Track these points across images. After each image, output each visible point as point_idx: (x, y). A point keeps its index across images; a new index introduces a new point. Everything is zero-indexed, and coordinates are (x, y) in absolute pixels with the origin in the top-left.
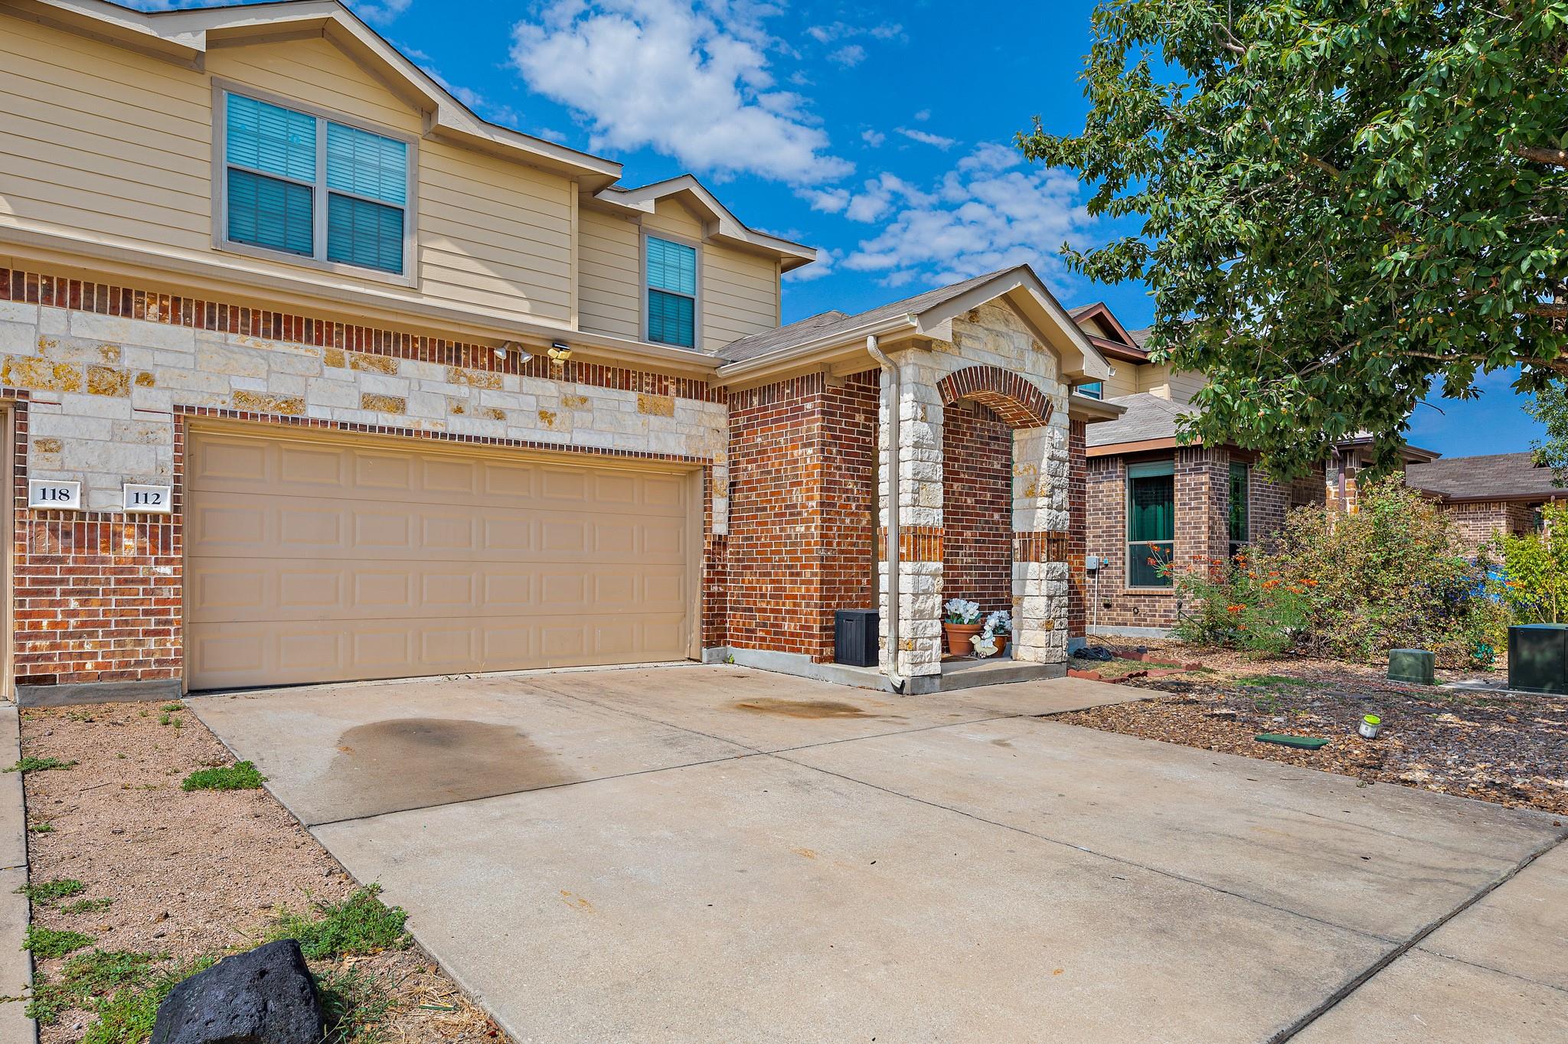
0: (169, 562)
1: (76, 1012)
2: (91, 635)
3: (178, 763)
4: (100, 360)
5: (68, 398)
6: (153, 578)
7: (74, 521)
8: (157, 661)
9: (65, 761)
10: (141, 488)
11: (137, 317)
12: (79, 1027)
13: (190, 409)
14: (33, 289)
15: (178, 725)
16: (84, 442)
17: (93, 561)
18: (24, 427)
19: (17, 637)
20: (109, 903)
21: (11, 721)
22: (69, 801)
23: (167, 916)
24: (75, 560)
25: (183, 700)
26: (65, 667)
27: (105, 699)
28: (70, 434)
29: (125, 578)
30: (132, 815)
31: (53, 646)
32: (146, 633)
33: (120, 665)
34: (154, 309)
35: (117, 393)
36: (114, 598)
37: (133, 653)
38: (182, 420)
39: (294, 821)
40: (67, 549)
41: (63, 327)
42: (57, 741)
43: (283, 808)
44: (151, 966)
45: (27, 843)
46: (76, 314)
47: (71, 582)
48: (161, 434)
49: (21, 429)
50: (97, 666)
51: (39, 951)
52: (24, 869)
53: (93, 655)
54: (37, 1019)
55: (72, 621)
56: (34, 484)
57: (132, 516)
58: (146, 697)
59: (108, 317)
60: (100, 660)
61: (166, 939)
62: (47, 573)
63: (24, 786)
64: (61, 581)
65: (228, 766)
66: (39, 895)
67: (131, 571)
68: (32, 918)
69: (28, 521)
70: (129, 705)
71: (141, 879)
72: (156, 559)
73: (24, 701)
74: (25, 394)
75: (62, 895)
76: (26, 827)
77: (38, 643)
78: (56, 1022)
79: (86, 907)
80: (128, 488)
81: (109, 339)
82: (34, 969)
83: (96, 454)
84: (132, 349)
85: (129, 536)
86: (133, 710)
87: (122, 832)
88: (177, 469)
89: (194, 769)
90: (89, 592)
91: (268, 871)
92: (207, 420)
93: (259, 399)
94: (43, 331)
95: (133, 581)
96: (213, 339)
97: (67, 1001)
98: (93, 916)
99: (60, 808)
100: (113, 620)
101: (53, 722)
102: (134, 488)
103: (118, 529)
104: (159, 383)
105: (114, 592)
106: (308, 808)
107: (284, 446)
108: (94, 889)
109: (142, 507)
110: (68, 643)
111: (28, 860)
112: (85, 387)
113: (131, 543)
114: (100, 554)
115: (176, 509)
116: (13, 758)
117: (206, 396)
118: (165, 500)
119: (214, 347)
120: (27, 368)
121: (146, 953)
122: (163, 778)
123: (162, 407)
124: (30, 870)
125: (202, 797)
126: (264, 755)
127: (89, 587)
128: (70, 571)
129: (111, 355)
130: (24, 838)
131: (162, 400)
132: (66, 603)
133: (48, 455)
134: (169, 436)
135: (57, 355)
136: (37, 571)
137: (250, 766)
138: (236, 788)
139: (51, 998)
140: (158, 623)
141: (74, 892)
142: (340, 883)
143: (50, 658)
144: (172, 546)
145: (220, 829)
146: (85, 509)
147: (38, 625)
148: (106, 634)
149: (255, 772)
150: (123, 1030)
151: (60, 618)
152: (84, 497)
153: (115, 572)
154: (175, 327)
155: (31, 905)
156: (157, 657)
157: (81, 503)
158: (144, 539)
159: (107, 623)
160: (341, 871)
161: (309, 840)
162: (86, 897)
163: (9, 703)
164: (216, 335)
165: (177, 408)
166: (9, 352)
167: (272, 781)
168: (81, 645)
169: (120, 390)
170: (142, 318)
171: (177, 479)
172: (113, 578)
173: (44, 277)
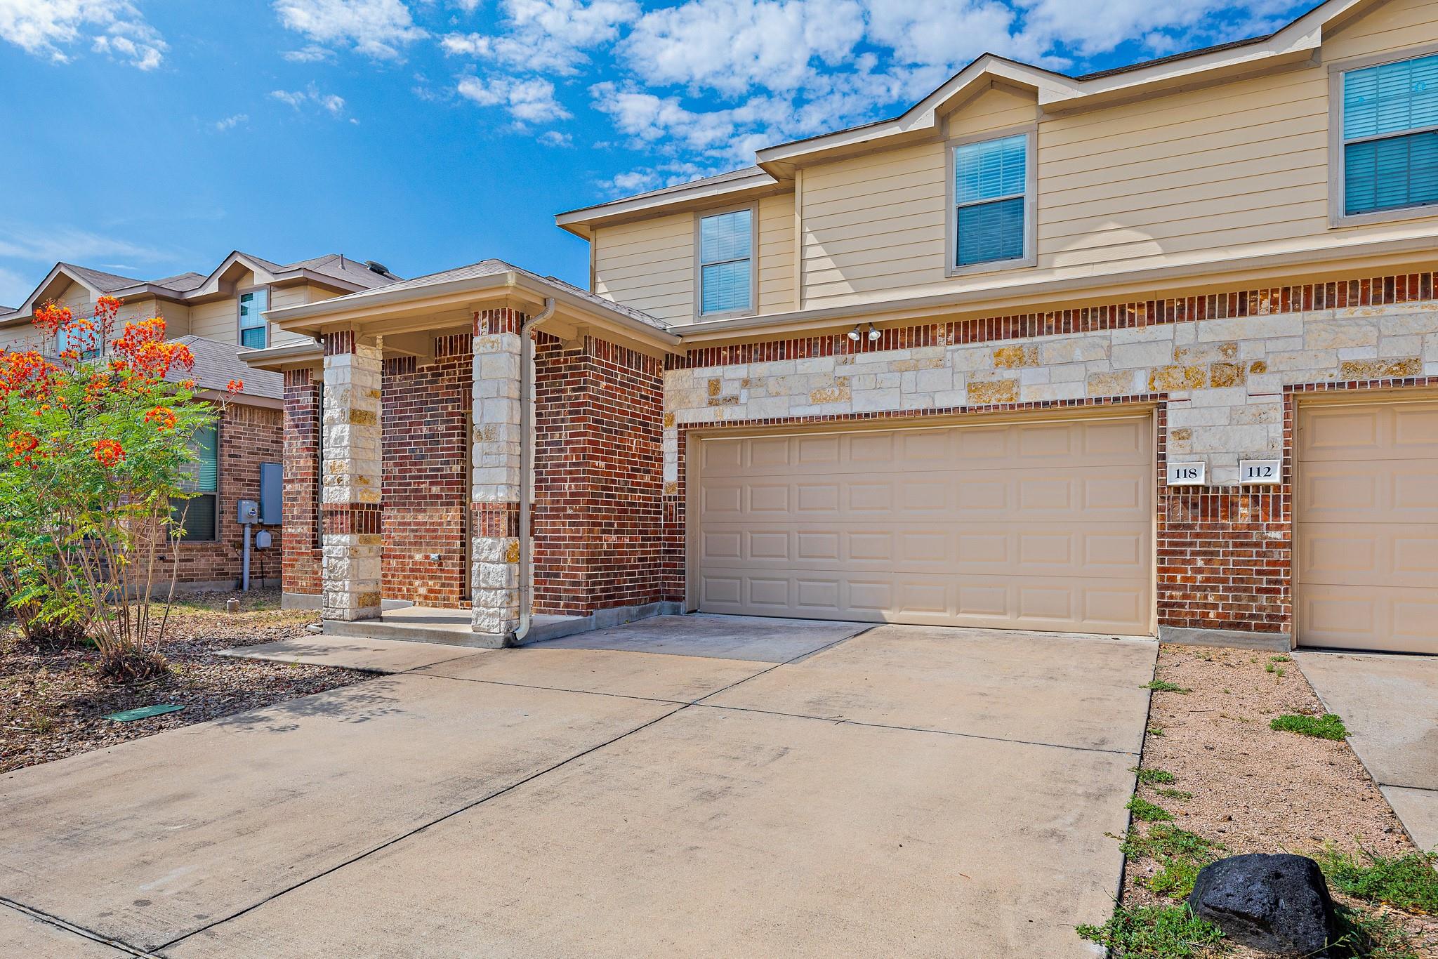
0: (1279, 527)
1: (1152, 861)
2: (1214, 589)
3: (1272, 705)
4: (1221, 358)
5: (1197, 393)
6: (1264, 542)
7: (1200, 494)
8: (1269, 616)
9: (1183, 687)
10: (1254, 463)
11: (1251, 314)
12: (1151, 871)
13: (1299, 387)
14: (1171, 312)
15: (1281, 674)
16: (1208, 428)
17: (1215, 528)
18: (1164, 422)
19: (1160, 587)
20: (1190, 797)
21: (1154, 651)
22: (1179, 717)
23: (1230, 819)
24: (1201, 527)
25: (1291, 654)
26: (1193, 614)
27: (1224, 644)
28: (1197, 423)
29: (1242, 542)
30: (1223, 738)
31: (1185, 596)
32: (1259, 590)
33: (1236, 616)
34: (1266, 303)
35: (1234, 383)
36: (1232, 559)
37: (1247, 607)
38: (1291, 398)
39: (1366, 777)
40: (1195, 518)
41: (1192, 337)
42: (1181, 672)
43: (1359, 763)
44: (1209, 850)
45: (1144, 740)
46: (1202, 323)
47: (1198, 545)
48: (1272, 414)
49: (1162, 424)
50: (1218, 616)
51: (1136, 813)
52: (1138, 756)
53: (1215, 607)
54: (1126, 855)
55: (1199, 577)
56: (1171, 466)
57: (1246, 488)
58: (1258, 647)
59: (1228, 319)
60: (1220, 611)
61: (1226, 835)
62: (1181, 537)
63: (1151, 700)
64: (1191, 544)
65: (1317, 716)
66: (1144, 777)
67: (1246, 536)
68: (1136, 790)
69: (1166, 496)
70: (1243, 651)
71: (1219, 786)
72: (1268, 525)
73: (1164, 638)
74: (1165, 396)
75: (1159, 781)
76: (1146, 728)
77: (1174, 593)
78: (1137, 862)
79: (1173, 794)
80: (1243, 464)
81: (1228, 338)
82: (1131, 822)
83: (1218, 437)
84: (1247, 343)
85: (1244, 506)
86: (1247, 656)
87: (1212, 749)
88: (1286, 443)
89: (1285, 713)
90: (1212, 553)
91: (1328, 811)
92: (1315, 394)
93: (1368, 366)
94: (1177, 343)
95: (1247, 545)
96: (1321, 318)
97: (1146, 851)
98: (1177, 802)
99: (1172, 721)
100: (1231, 577)
101: (1182, 657)
102: (1248, 463)
103: (1235, 500)
104: (1270, 368)
105: (1232, 554)
106: (1385, 769)
107: (1397, 409)
108: (1182, 784)
109: (1255, 480)
110: (1196, 595)
111: (1142, 751)
112: (1209, 382)
113: (1246, 512)
114: (1221, 521)
115: (1285, 480)
116: (1147, 679)
117: (1314, 372)
118: (1275, 472)
119: (1321, 325)
120: (1166, 375)
121: (1208, 840)
122: (1256, 714)
123: (1273, 389)
124: (1142, 758)
125: (1285, 737)
126: (1354, 713)
127: (1212, 549)
128: (1198, 535)
129: (1230, 352)
130: (1142, 735)
131: (1272, 383)
132: (1194, 562)
133: (1181, 442)
134: (1279, 415)
135: (1188, 361)
136: (1173, 536)
137: (1337, 720)
138: (1319, 736)
139: (1137, 844)
140: (1269, 582)
141: (1167, 781)
142: (1398, 842)
143: (1182, 605)
144: (1282, 514)
145: (1294, 767)
146: (1209, 484)
147: (1173, 579)
148: (1225, 589)
149: (1340, 726)
150: (1178, 883)
151: (1189, 574)
152: (1208, 474)
153: (1233, 536)
154: (1285, 315)
155: (1137, 782)
156: (1268, 612)
157: (1206, 479)
158: (1257, 508)
159: (1225, 580)
160: (1403, 832)
161: (1377, 797)
162: (1176, 788)
163: (1154, 638)
164: (1324, 314)
165: (1287, 388)
166: (1154, 365)
167: (1356, 738)
168: (1206, 597)
169: (1237, 380)
170: (1256, 314)
171: (1286, 452)
172: (1231, 541)
173: (1178, 300)
